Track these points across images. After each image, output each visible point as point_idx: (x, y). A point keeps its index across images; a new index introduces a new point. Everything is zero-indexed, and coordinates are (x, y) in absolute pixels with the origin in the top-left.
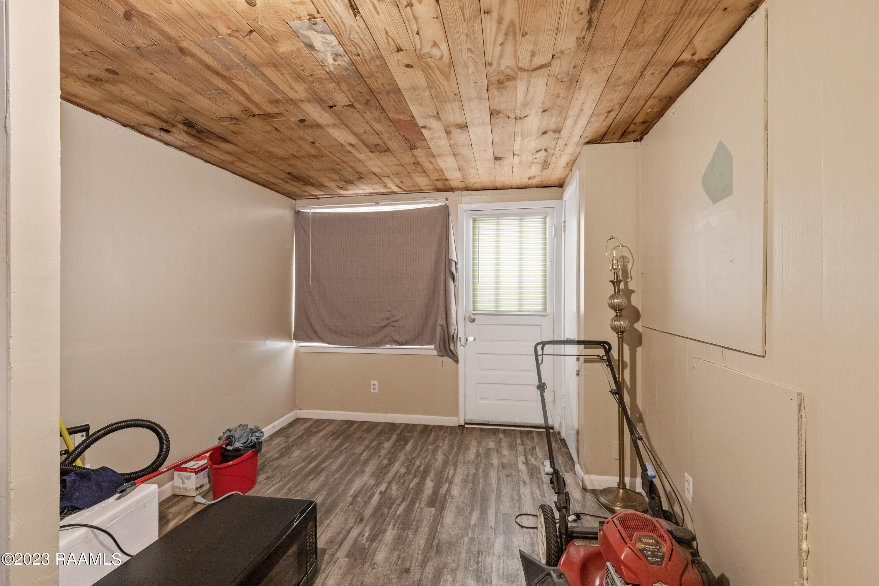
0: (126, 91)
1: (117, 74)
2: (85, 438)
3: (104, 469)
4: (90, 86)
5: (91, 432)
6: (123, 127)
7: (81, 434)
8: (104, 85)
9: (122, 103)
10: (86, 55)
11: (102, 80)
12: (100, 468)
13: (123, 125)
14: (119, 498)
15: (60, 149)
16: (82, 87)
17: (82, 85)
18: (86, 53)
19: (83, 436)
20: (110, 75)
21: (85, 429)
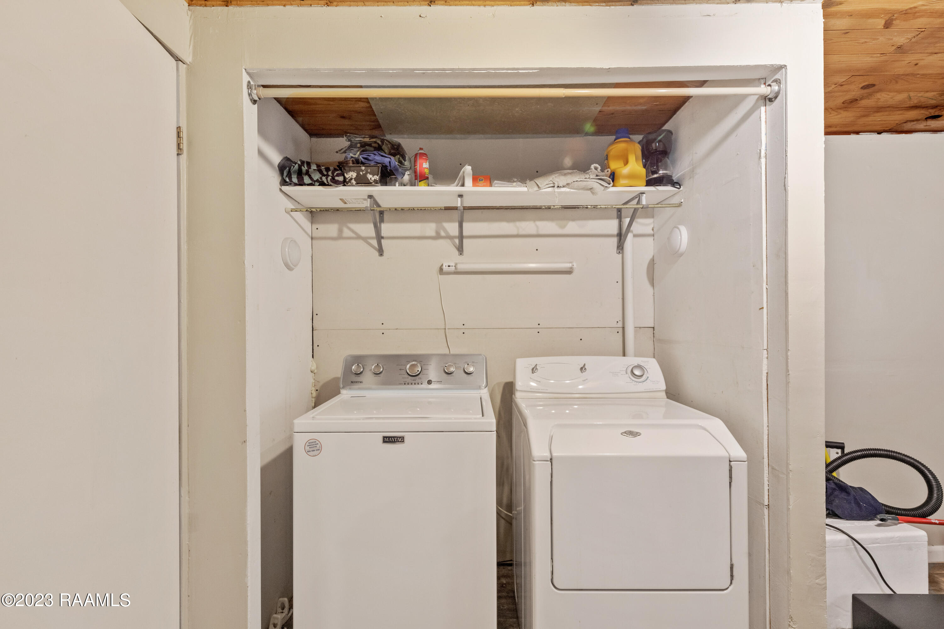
0: (884, 98)
1: (874, 85)
2: (840, 454)
3: (861, 489)
4: (845, 110)
5: (846, 451)
6: (879, 135)
7: (835, 450)
8: (859, 103)
9: (877, 112)
10: (842, 85)
11: (857, 100)
12: (859, 488)
13: (878, 133)
14: (879, 525)
15: (824, 189)
16: (837, 115)
17: (836, 113)
18: (841, 84)
19: (837, 453)
20: (866, 91)
21: (841, 446)
